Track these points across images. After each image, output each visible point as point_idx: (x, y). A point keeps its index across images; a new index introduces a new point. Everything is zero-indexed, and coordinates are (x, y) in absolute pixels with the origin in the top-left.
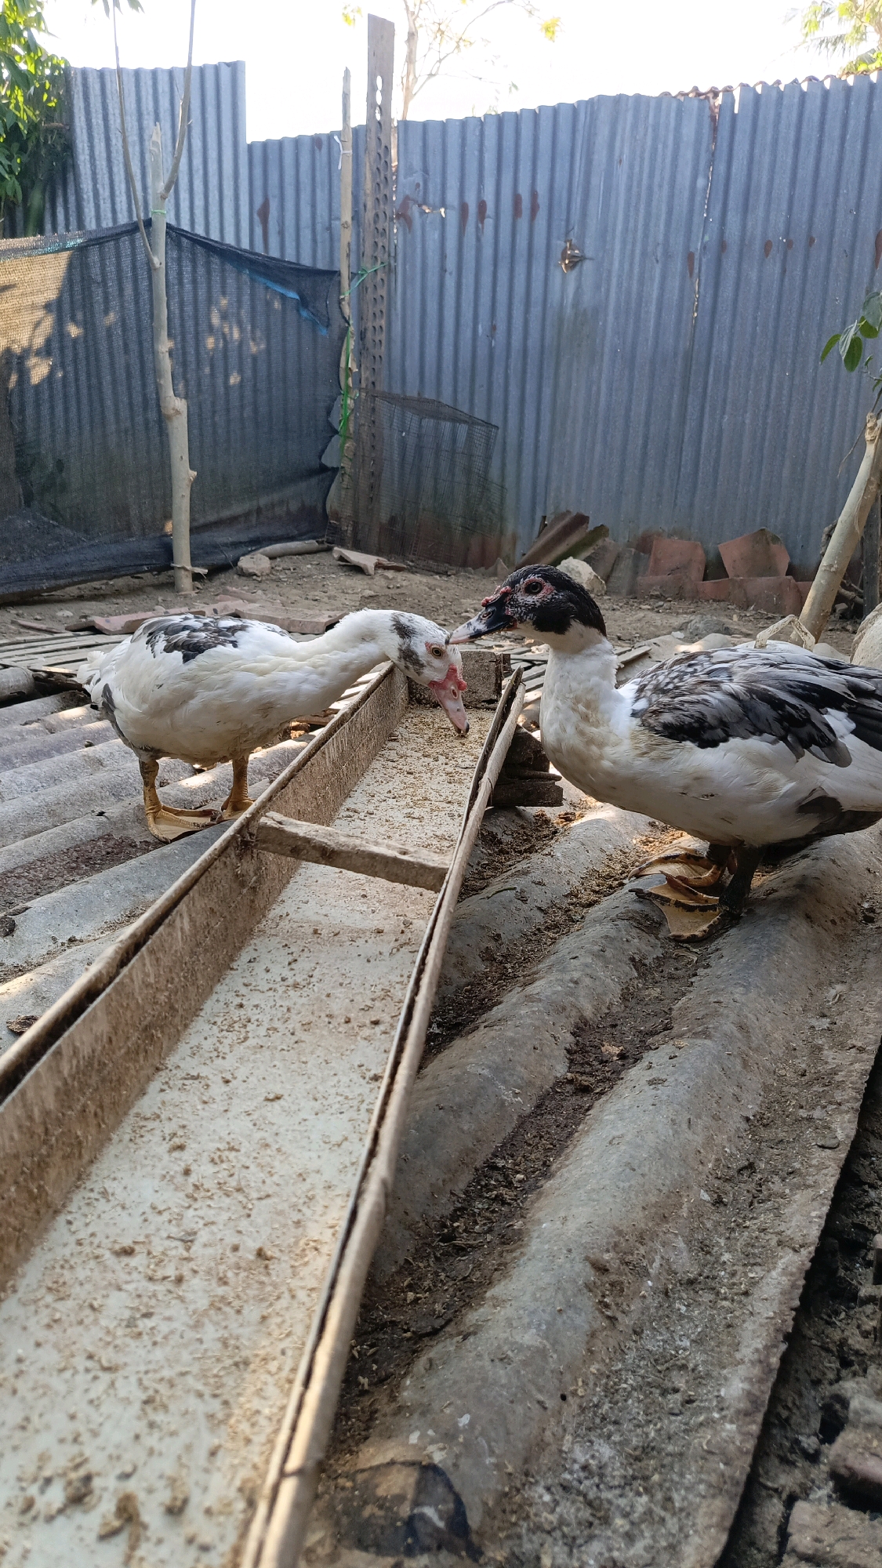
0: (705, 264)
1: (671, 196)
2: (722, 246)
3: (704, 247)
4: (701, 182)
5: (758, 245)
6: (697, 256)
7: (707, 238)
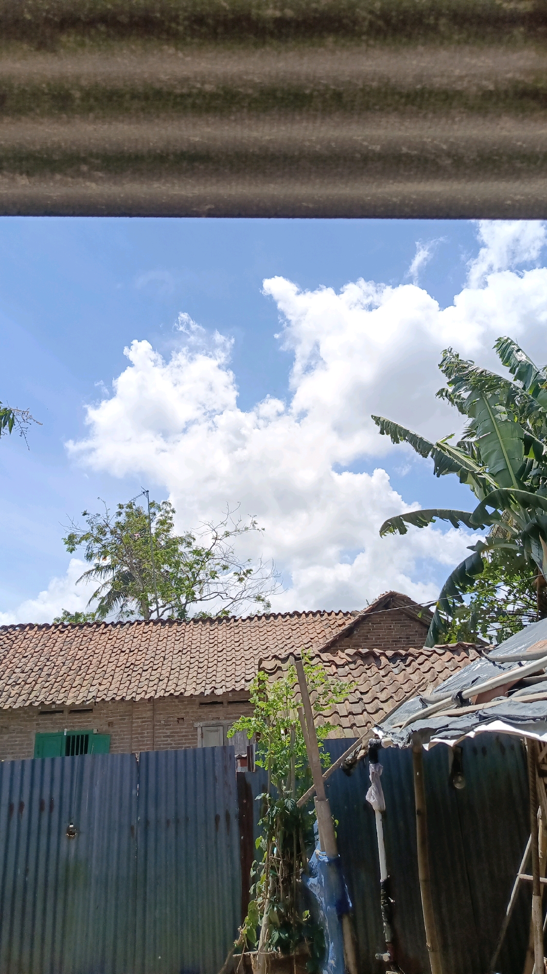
0: (139, 831)
1: (121, 798)
2: (147, 822)
3: (138, 822)
4: (134, 792)
5: (163, 821)
6: (135, 827)
7: (139, 818)
